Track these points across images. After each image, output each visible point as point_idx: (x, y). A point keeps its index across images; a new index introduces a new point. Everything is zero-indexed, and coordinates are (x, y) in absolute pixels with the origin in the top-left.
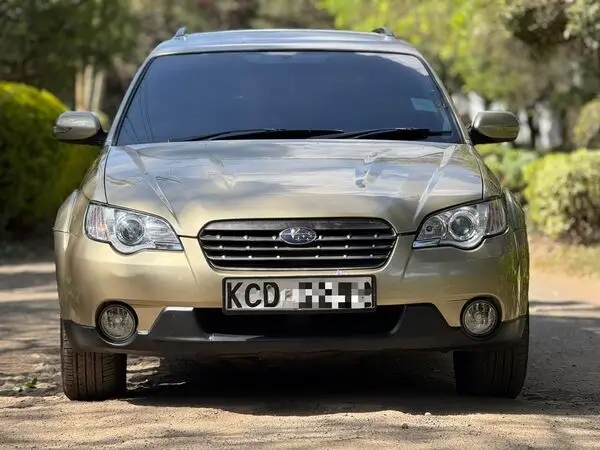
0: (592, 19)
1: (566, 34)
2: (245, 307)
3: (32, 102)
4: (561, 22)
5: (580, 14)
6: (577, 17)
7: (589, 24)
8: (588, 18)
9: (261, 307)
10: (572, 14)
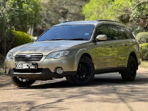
0: (135, 17)
1: (130, 20)
2: (19, 68)
3: (23, 35)
4: (129, 18)
5: (132, 16)
6: (132, 17)
7: (134, 18)
8: (134, 17)
9: (21, 68)
10: (131, 16)
